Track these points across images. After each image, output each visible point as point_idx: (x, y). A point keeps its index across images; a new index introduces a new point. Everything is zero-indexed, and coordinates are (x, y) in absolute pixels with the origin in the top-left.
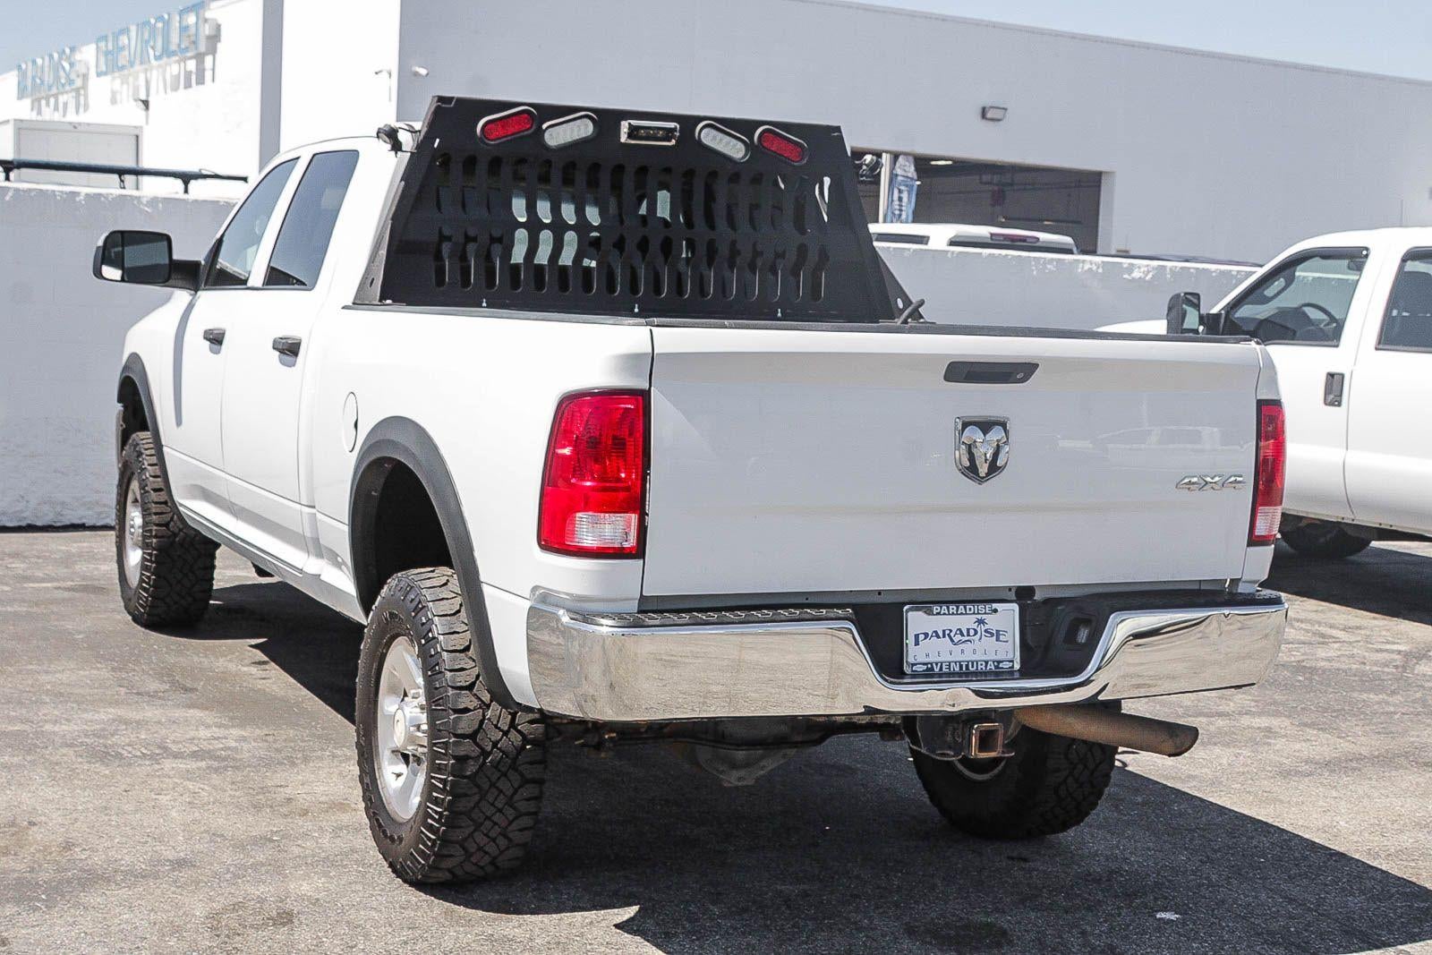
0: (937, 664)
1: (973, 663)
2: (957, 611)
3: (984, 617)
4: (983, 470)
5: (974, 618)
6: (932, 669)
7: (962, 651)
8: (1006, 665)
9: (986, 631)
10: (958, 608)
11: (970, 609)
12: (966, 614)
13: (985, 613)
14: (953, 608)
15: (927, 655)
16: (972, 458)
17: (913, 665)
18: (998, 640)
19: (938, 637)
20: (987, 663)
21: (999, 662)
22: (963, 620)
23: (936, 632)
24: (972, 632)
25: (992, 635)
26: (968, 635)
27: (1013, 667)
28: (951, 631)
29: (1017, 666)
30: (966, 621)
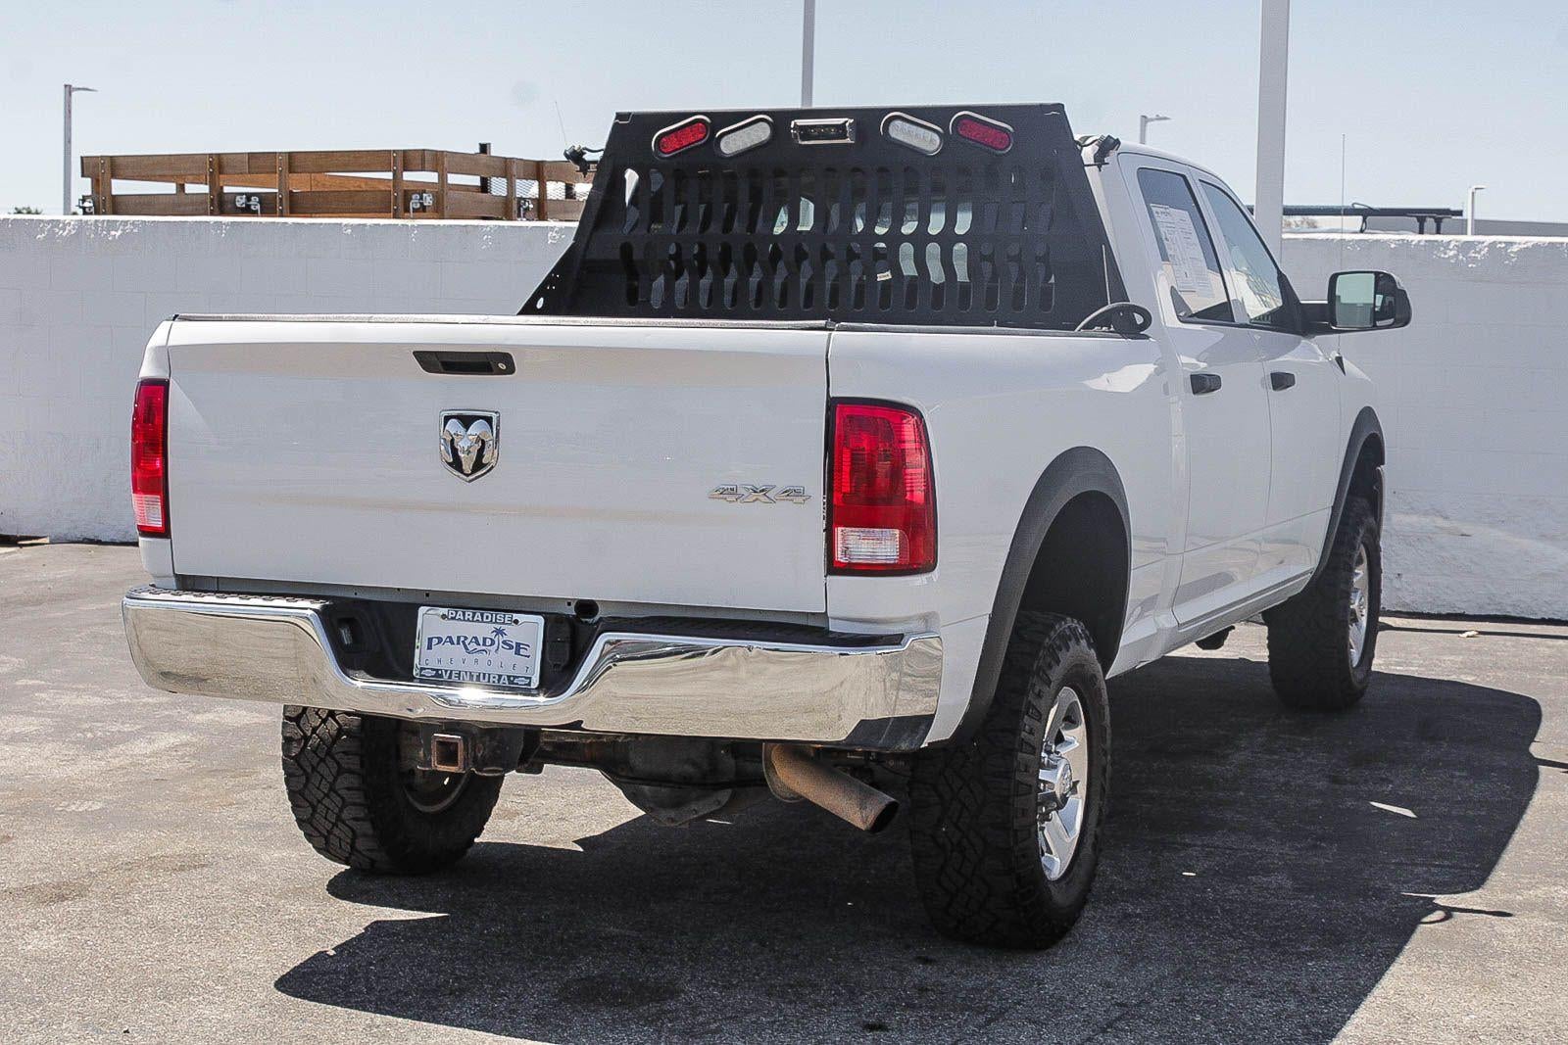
0: (446, 671)
1: (484, 674)
2: (473, 617)
3: (503, 627)
4: (467, 467)
5: (492, 627)
6: (441, 676)
7: (476, 661)
8: (521, 682)
9: (504, 642)
10: (474, 614)
11: (487, 617)
12: (483, 621)
13: (503, 623)
14: (469, 614)
15: (439, 661)
16: (454, 451)
17: (422, 669)
18: (517, 653)
19: (453, 643)
20: (500, 676)
21: (515, 677)
22: (481, 628)
23: (450, 637)
24: (488, 642)
25: (511, 647)
26: (484, 644)
27: (529, 684)
28: (466, 638)
29: (535, 683)
30: (483, 629)
